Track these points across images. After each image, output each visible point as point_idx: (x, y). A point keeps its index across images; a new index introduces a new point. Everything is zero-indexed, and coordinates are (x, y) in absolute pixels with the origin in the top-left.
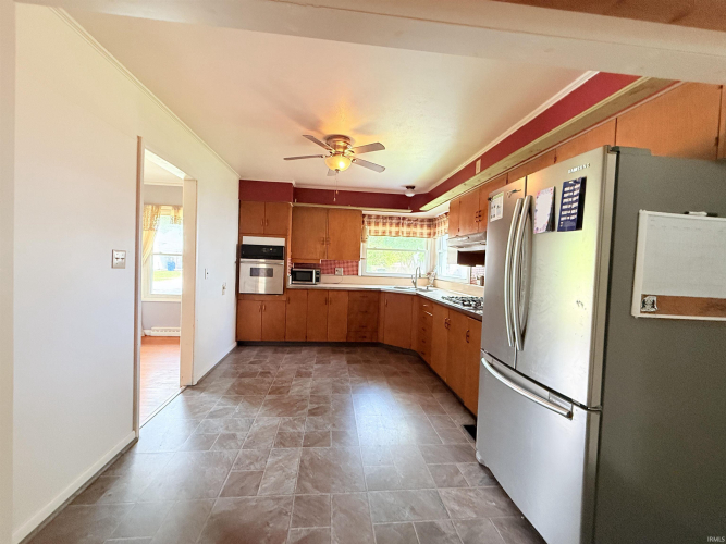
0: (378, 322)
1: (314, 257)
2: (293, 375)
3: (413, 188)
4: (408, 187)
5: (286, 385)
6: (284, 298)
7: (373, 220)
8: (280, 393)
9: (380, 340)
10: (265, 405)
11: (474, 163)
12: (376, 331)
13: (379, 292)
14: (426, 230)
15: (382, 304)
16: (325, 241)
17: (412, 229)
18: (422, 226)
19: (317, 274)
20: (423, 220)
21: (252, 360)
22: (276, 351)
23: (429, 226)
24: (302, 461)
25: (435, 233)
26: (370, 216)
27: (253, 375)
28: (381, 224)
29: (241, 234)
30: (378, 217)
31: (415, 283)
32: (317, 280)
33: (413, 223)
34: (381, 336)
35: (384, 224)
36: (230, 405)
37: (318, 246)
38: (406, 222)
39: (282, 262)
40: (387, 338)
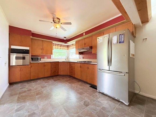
0: (58, 70)
1: (39, 53)
2: (40, 88)
3: (66, 38)
4: (64, 37)
5: (40, 91)
6: (29, 66)
7: (55, 45)
8: (40, 94)
9: (59, 74)
10: (38, 99)
11: (83, 33)
12: (58, 72)
13: (58, 62)
14: (67, 48)
15: (59, 65)
16: (42, 49)
17: (64, 48)
18: (66, 47)
19: (40, 58)
20: (66, 46)
21: (20, 88)
22: (28, 83)
23: (67, 47)
24: (65, 109)
25: (69, 49)
26: (54, 44)
27: (25, 92)
28: (56, 46)
29: (10, 45)
30: (56, 44)
31: (66, 60)
32: (40, 60)
33: (64, 46)
34: (59, 73)
35: (57, 46)
36: (23, 104)
37: (40, 50)
38: (62, 46)
39: (29, 55)
40: (61, 73)
